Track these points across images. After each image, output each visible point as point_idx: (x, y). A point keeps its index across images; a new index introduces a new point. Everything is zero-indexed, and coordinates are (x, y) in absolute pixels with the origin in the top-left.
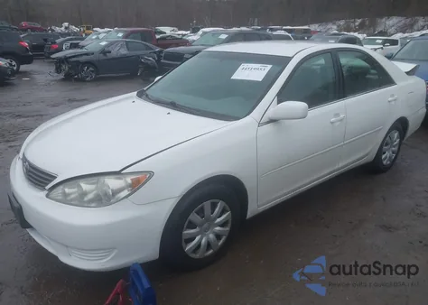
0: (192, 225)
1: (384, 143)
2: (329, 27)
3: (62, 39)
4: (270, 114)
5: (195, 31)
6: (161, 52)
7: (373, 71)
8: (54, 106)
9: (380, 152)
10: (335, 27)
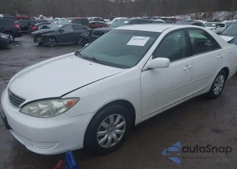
0: (103, 129)
1: (215, 82)
2: (186, 17)
3: (38, 24)
4: (148, 65)
5: (111, 19)
6: (91, 31)
7: (209, 41)
8: (31, 60)
9: (213, 87)
10: (189, 17)
